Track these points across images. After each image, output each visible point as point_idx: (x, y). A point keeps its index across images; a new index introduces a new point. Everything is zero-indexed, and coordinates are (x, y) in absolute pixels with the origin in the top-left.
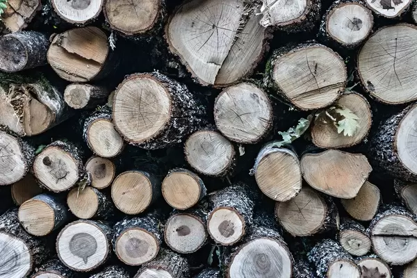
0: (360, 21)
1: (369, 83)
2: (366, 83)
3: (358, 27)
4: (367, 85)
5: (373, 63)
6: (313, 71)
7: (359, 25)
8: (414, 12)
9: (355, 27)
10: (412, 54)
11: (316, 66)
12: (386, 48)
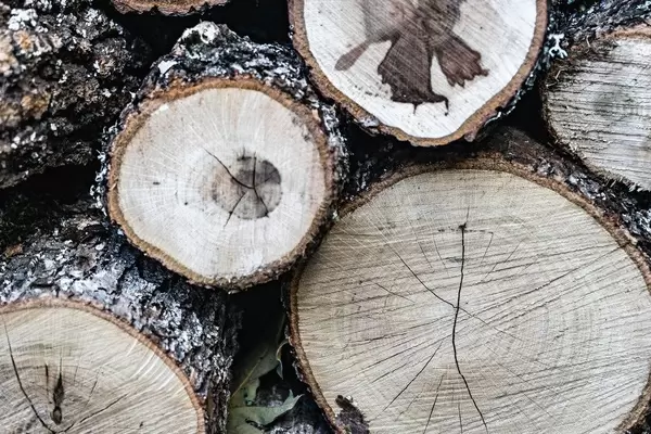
0: (271, 174)
1: (344, 403)
2: (332, 402)
3: (259, 200)
4: (337, 410)
5: (362, 323)
6: (45, 408)
7: (266, 189)
8: (551, 97)
9: (248, 202)
10: (532, 299)
11: (59, 390)
12: (417, 262)
